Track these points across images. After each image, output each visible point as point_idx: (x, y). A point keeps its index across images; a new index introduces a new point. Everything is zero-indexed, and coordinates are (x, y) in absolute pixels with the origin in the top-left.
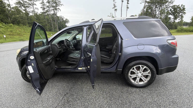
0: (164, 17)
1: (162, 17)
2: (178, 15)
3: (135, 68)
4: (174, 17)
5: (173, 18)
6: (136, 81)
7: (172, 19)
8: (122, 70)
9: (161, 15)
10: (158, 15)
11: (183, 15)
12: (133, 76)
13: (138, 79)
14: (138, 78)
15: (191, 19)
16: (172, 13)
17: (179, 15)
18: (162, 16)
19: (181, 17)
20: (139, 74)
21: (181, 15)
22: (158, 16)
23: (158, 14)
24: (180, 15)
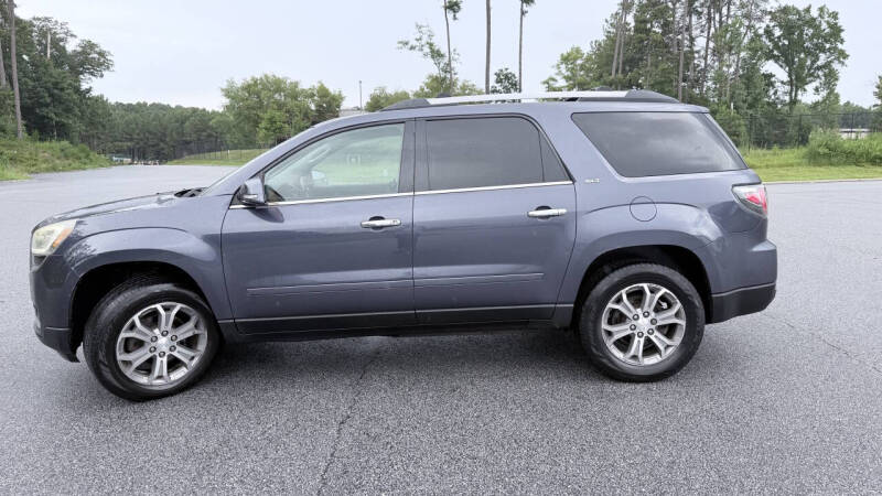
0: (737, 70)
1: (725, 69)
2: (809, 63)
3: (625, 297)
4: (790, 76)
5: (785, 78)
6: (633, 352)
7: (778, 84)
8: (572, 305)
9: (721, 61)
10: (705, 59)
11: (836, 66)
12: (620, 331)
13: (638, 345)
14: (637, 339)
15: (877, 90)
16: (776, 52)
17: (813, 62)
18: (729, 66)
19: (825, 75)
20: (640, 321)
21: (827, 65)
22: (703, 65)
23: (703, 53)
24: (819, 63)
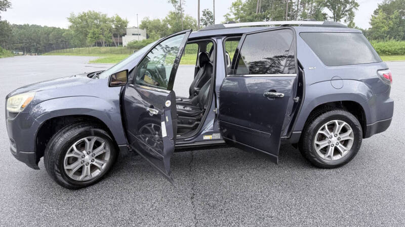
0: (311, 12)
1: (306, 11)
2: (342, 8)
3: (326, 127)
4: (334, 14)
5: (332, 15)
6: (329, 154)
7: (329, 18)
8: (301, 132)
9: (304, 7)
10: (298, 6)
11: (354, 10)
12: (323, 144)
13: (331, 150)
14: (331, 148)
15: (371, 21)
16: (328, 4)
17: (344, 8)
18: (308, 10)
19: (349, 14)
20: (333, 139)
21: (350, 10)
22: (296, 9)
23: (296, 3)
24: (347, 9)
